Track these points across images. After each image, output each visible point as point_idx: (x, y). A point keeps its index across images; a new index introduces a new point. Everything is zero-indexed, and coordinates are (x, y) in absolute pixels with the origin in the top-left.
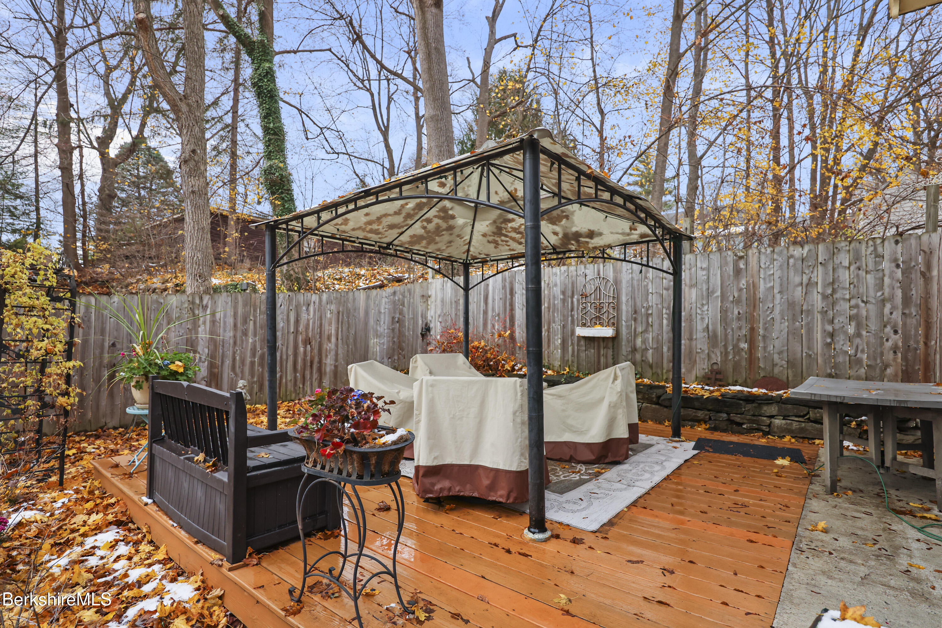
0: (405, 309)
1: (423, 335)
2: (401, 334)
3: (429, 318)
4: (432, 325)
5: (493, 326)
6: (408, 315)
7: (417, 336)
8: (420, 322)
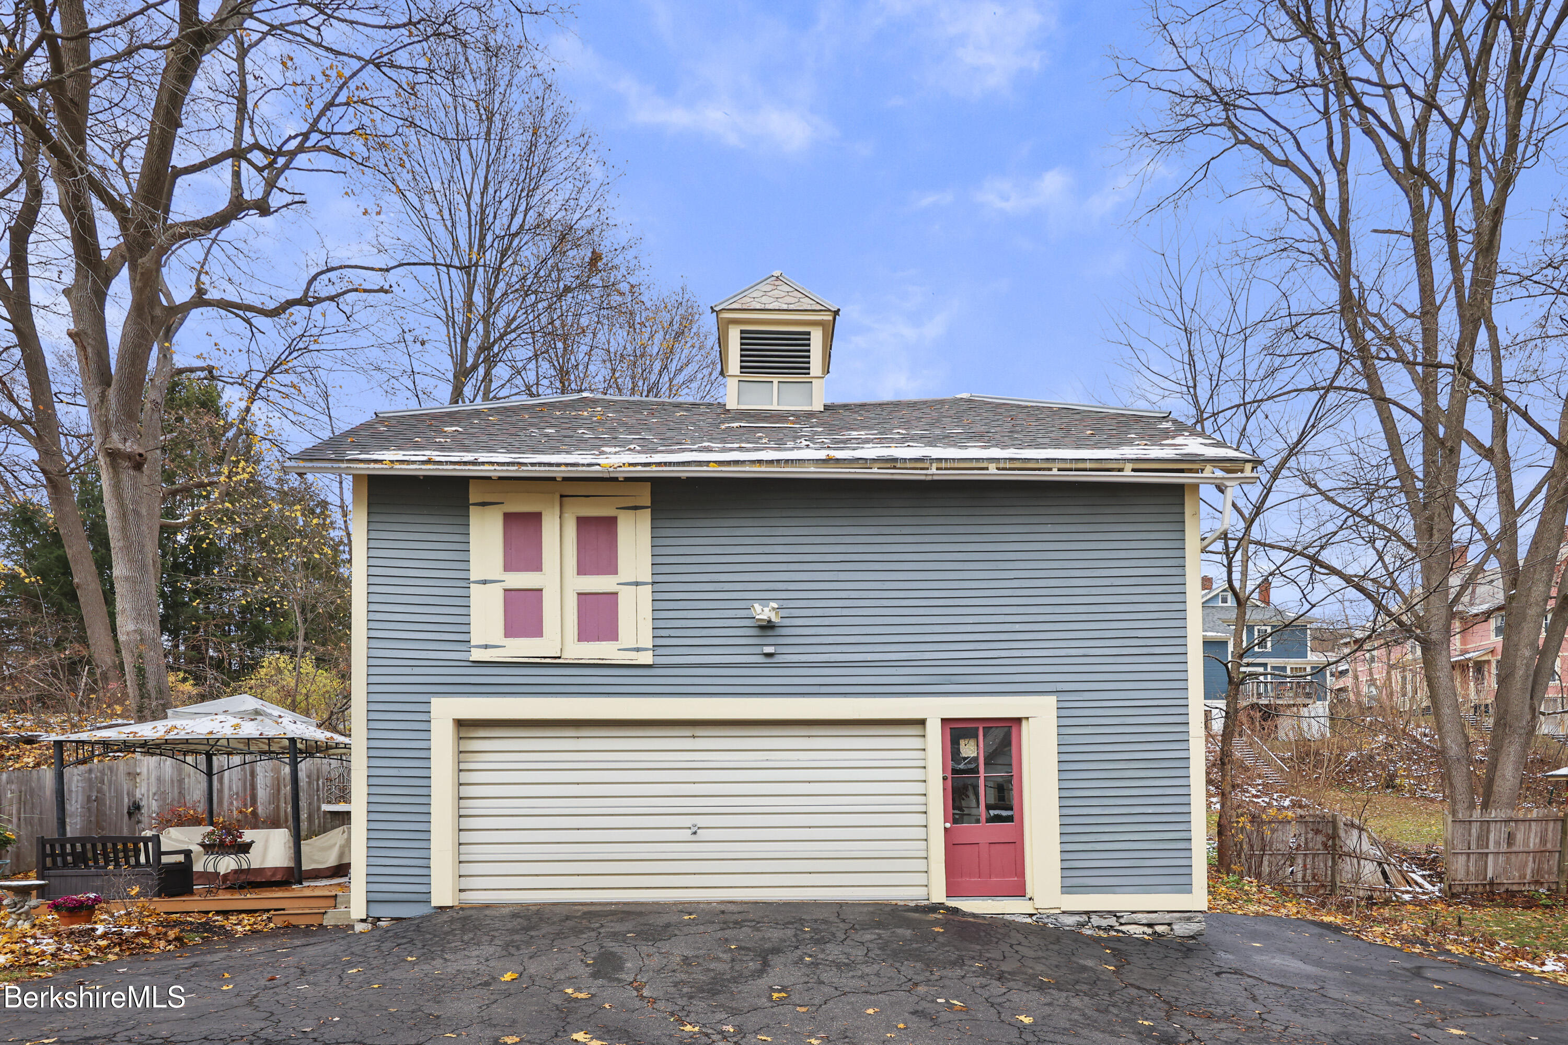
0: (105, 788)
1: (130, 814)
2: (100, 813)
3: (138, 795)
4: (142, 803)
5: (232, 803)
6: (109, 795)
7: (122, 815)
8: (126, 800)
